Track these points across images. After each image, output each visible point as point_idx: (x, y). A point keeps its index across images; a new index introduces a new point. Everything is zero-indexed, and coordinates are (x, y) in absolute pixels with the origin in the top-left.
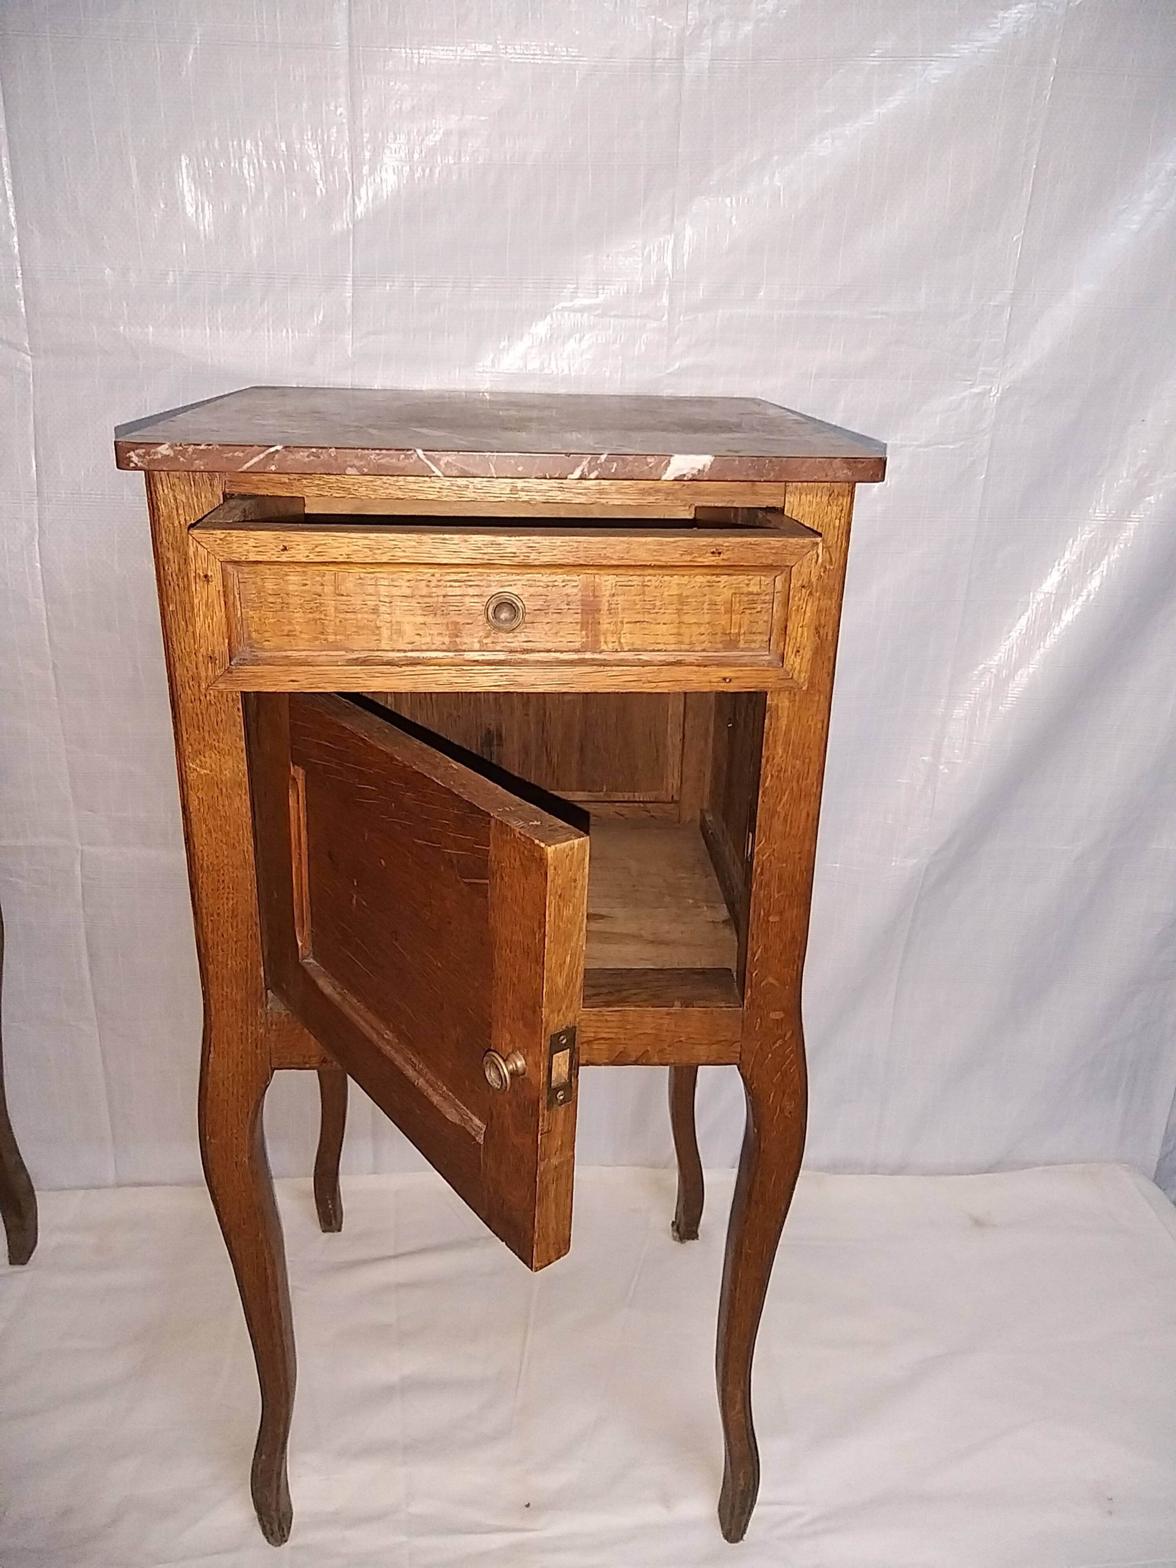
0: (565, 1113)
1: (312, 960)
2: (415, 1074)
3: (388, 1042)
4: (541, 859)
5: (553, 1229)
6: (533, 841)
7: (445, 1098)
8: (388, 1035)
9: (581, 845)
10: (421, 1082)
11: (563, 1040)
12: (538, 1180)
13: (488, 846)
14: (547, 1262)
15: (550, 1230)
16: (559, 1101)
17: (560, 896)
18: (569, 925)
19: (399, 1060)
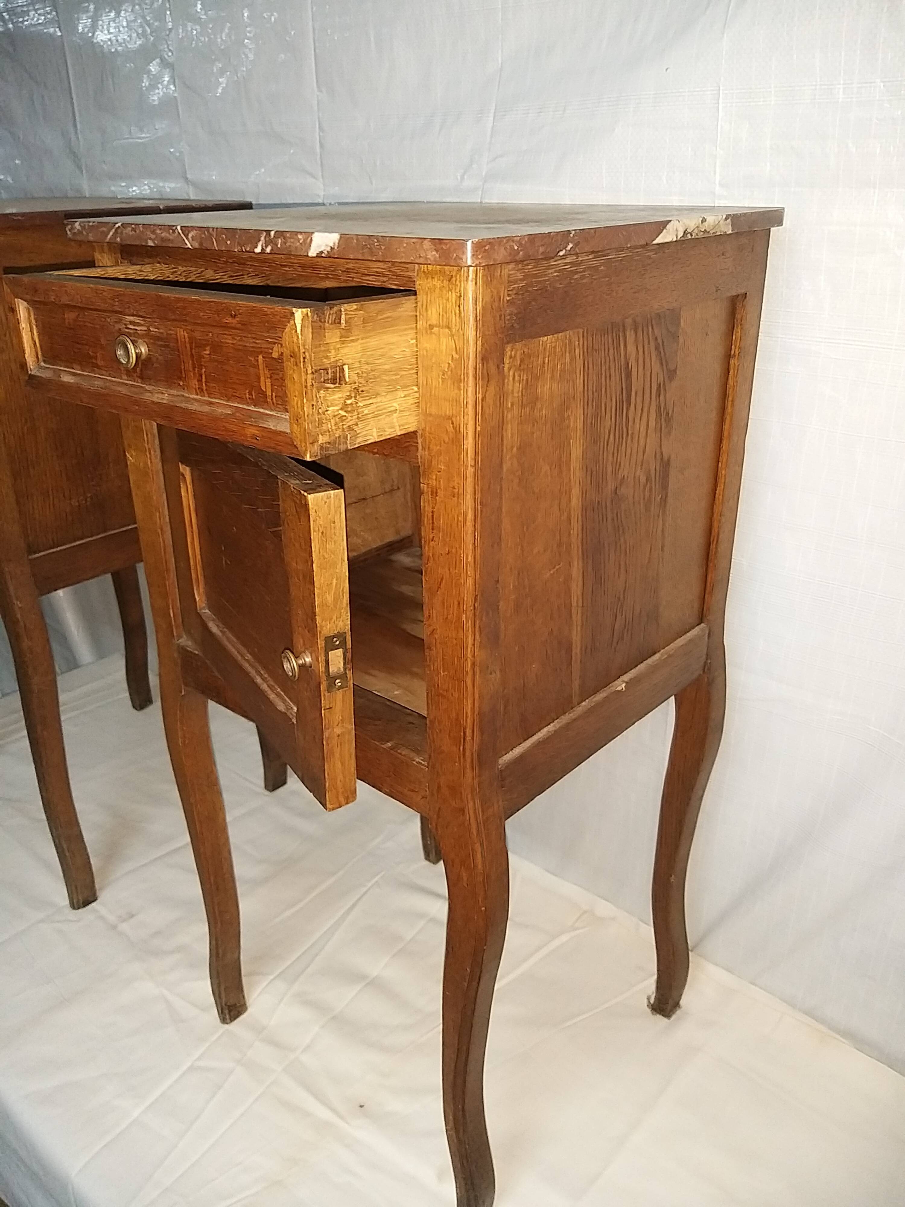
0: (343, 697)
1: (207, 611)
2: (261, 681)
3: (247, 661)
4: (306, 505)
5: (340, 781)
6: (300, 493)
7: (278, 695)
8: (249, 656)
9: (336, 496)
10: (264, 687)
11: (336, 641)
12: (324, 743)
13: (279, 502)
14: (337, 805)
15: (338, 782)
16: (337, 687)
17: (322, 533)
18: (332, 556)
19: (253, 673)
